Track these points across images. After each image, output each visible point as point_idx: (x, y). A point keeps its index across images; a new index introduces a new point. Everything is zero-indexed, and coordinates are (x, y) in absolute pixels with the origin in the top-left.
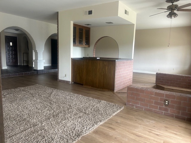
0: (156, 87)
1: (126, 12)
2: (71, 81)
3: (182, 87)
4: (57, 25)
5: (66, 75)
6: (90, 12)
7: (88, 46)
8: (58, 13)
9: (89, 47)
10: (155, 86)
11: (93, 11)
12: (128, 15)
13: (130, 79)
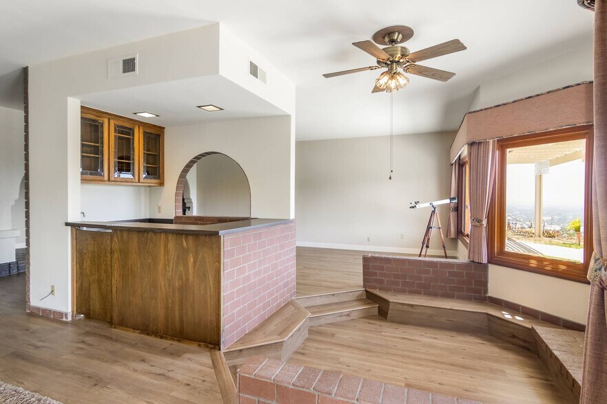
0: (365, 297)
1: (254, 70)
2: (70, 310)
3: (434, 294)
4: (22, 113)
5: (53, 287)
6: (129, 65)
7: (155, 181)
8: (25, 71)
9: (162, 184)
10: (361, 295)
11: (137, 62)
12: (264, 80)
13: (286, 285)
